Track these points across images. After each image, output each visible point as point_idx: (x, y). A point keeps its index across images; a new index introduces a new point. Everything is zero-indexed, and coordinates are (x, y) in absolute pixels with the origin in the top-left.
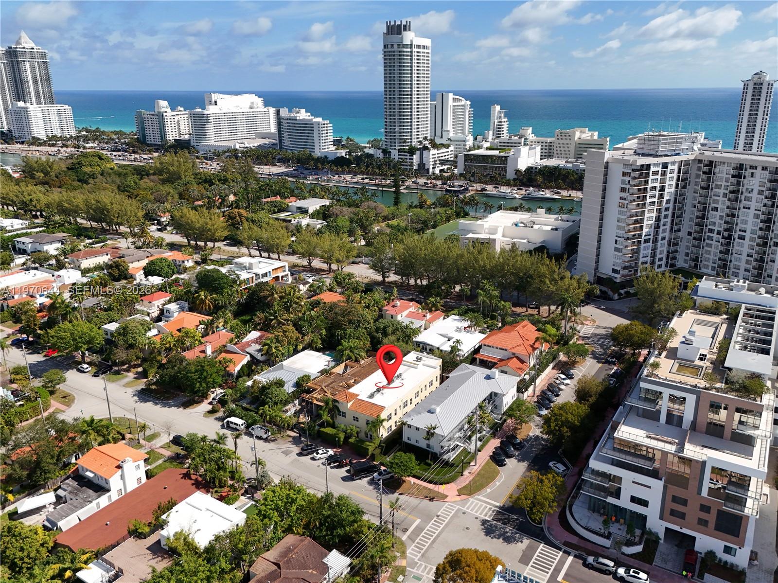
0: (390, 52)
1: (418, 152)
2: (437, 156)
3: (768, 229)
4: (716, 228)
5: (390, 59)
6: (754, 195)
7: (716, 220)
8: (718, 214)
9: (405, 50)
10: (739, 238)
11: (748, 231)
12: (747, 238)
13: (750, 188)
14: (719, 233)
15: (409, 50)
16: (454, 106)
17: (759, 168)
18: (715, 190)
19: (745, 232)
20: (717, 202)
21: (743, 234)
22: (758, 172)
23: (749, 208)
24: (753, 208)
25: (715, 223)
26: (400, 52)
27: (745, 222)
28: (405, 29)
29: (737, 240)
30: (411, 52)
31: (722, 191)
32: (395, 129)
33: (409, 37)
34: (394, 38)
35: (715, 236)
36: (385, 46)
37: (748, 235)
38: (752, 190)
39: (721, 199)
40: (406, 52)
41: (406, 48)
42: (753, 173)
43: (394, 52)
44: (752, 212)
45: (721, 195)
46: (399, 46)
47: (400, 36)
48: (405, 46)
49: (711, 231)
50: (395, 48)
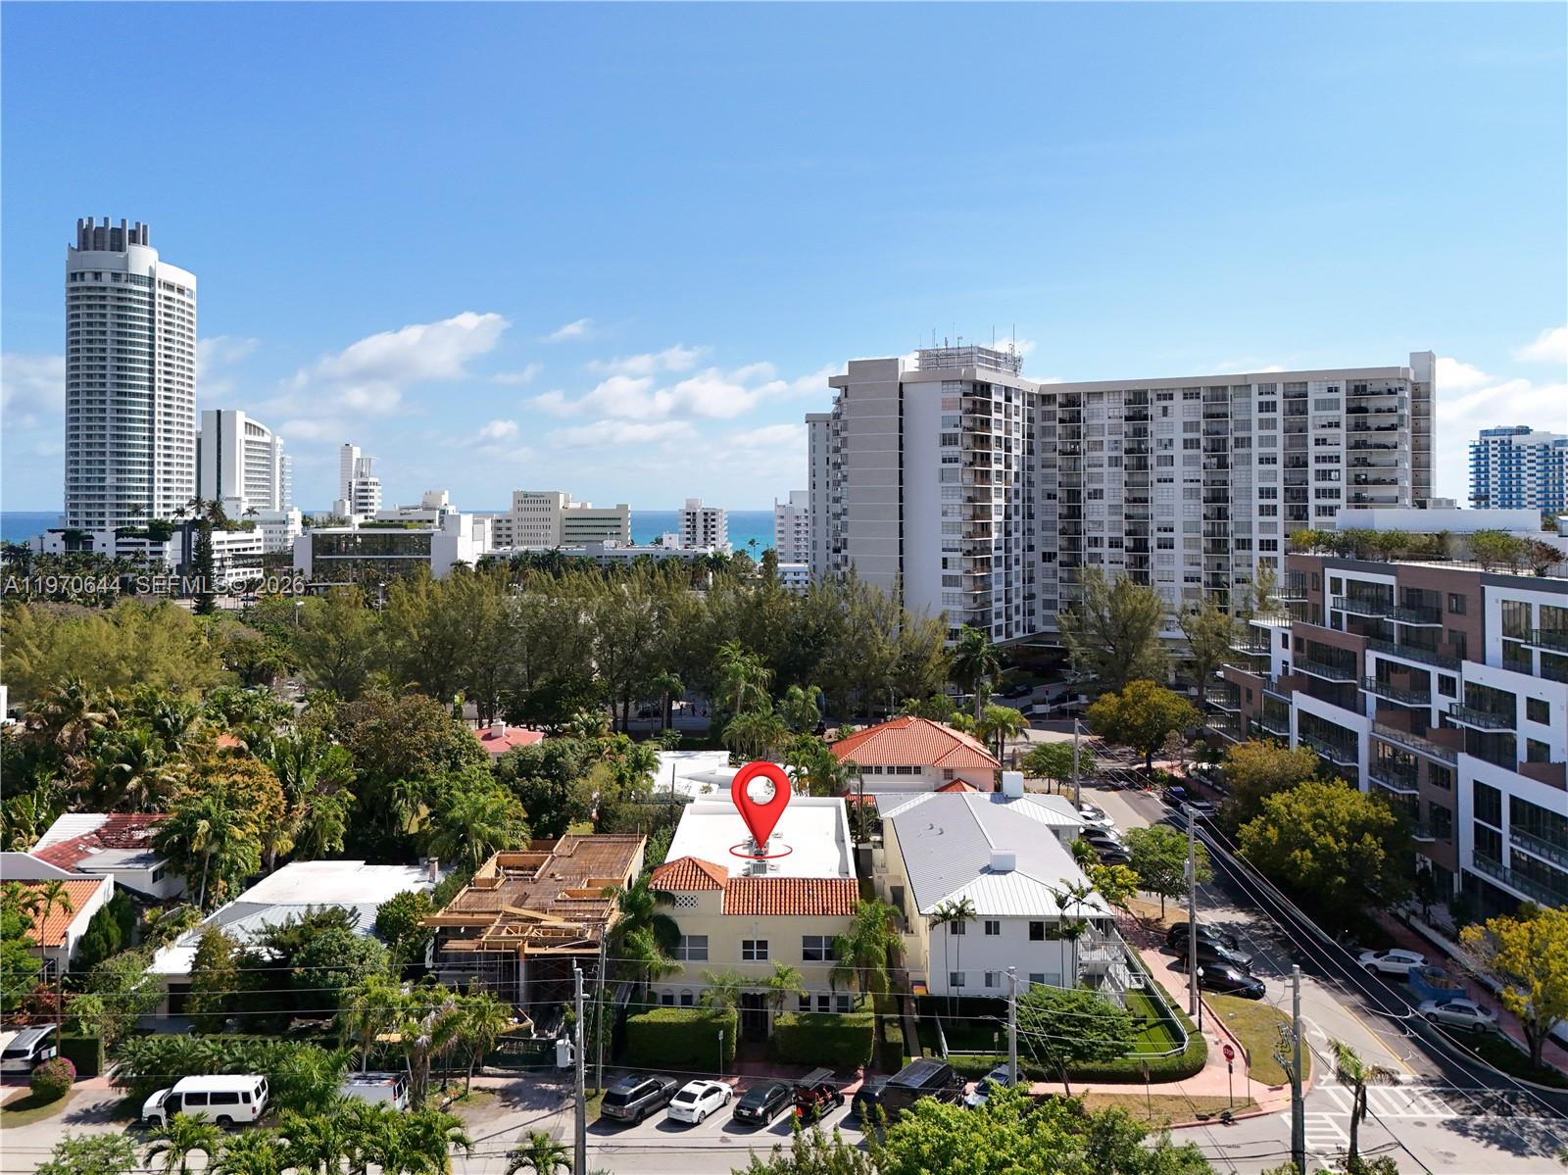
0: (89, 289)
1: (178, 536)
2: (226, 546)
3: (1222, 514)
4: (1106, 535)
5: (90, 307)
6: (1178, 451)
7: (1103, 517)
8: (1106, 501)
9: (135, 288)
10: (1159, 547)
11: (1178, 528)
12: (1178, 543)
13: (1166, 437)
14: (1115, 543)
15: (146, 289)
16: (247, 442)
17: (1178, 396)
18: (1088, 454)
19: (1172, 530)
20: (1100, 478)
21: (1168, 535)
22: (1178, 404)
23: (1171, 481)
24: (1179, 480)
25: (1100, 523)
26: (120, 290)
27: (1168, 509)
28: (134, 239)
29: (1157, 551)
30: (152, 295)
31: (1105, 454)
32: (102, 480)
33: (143, 259)
34: (105, 260)
35: (1105, 551)
36: (73, 277)
37: (1178, 536)
38: (1171, 441)
39: (1106, 470)
40: (138, 293)
41: (137, 283)
42: (1165, 409)
43: (104, 289)
44: (1178, 485)
45: (1106, 462)
46: (116, 276)
47: (121, 255)
48: (136, 279)
49: (1095, 542)
50: (107, 280)
